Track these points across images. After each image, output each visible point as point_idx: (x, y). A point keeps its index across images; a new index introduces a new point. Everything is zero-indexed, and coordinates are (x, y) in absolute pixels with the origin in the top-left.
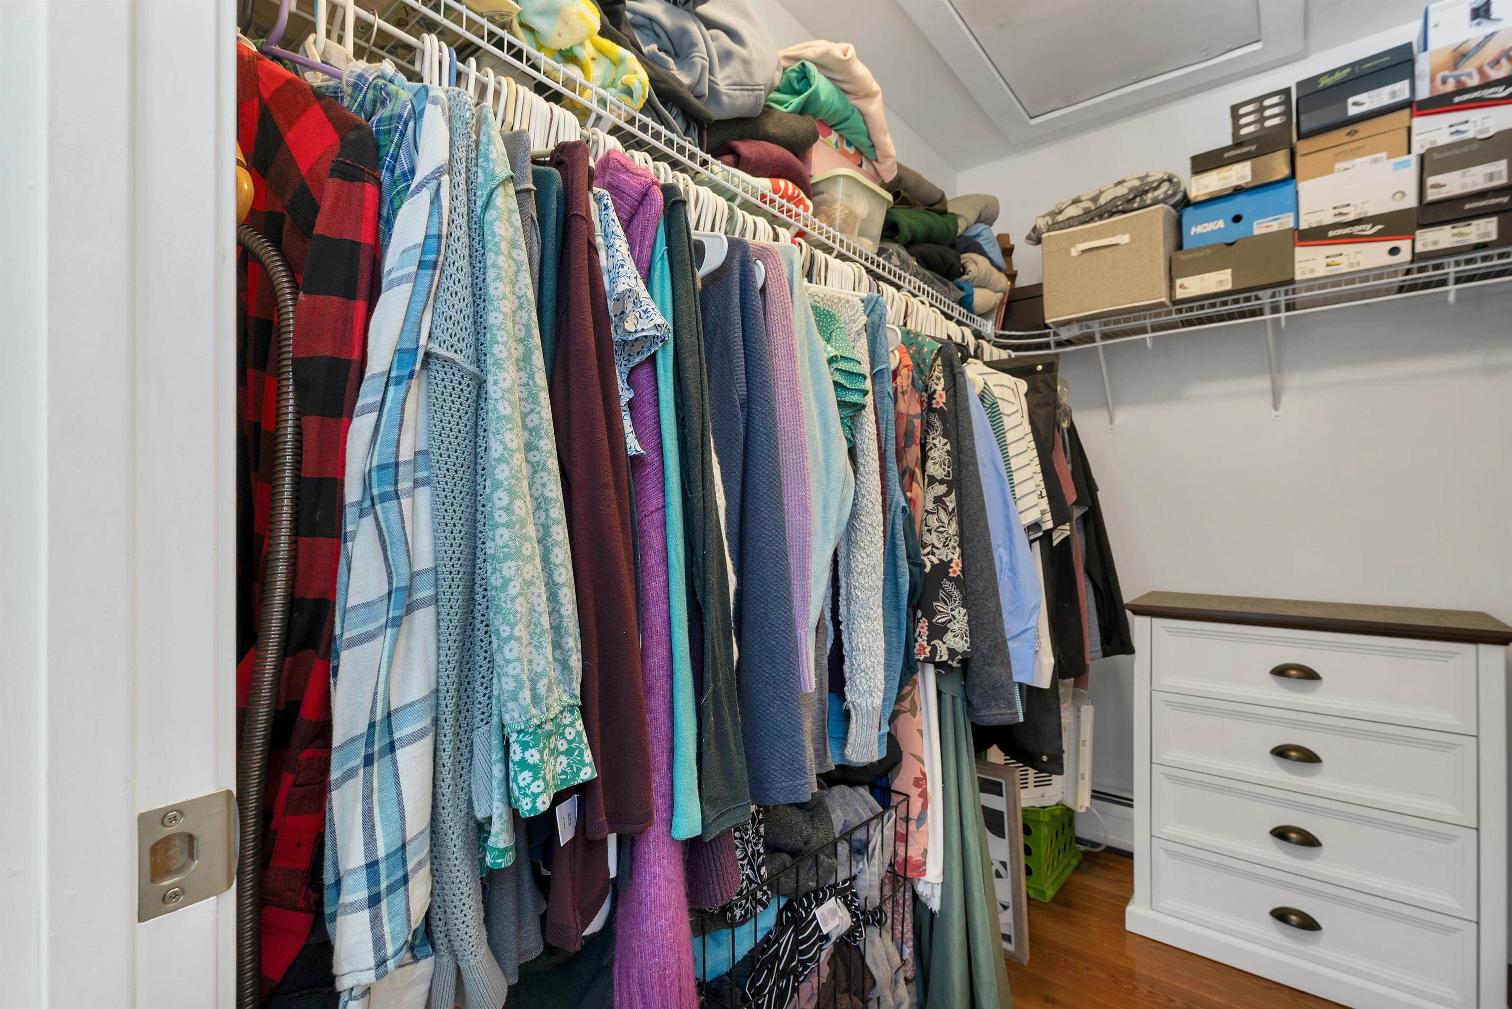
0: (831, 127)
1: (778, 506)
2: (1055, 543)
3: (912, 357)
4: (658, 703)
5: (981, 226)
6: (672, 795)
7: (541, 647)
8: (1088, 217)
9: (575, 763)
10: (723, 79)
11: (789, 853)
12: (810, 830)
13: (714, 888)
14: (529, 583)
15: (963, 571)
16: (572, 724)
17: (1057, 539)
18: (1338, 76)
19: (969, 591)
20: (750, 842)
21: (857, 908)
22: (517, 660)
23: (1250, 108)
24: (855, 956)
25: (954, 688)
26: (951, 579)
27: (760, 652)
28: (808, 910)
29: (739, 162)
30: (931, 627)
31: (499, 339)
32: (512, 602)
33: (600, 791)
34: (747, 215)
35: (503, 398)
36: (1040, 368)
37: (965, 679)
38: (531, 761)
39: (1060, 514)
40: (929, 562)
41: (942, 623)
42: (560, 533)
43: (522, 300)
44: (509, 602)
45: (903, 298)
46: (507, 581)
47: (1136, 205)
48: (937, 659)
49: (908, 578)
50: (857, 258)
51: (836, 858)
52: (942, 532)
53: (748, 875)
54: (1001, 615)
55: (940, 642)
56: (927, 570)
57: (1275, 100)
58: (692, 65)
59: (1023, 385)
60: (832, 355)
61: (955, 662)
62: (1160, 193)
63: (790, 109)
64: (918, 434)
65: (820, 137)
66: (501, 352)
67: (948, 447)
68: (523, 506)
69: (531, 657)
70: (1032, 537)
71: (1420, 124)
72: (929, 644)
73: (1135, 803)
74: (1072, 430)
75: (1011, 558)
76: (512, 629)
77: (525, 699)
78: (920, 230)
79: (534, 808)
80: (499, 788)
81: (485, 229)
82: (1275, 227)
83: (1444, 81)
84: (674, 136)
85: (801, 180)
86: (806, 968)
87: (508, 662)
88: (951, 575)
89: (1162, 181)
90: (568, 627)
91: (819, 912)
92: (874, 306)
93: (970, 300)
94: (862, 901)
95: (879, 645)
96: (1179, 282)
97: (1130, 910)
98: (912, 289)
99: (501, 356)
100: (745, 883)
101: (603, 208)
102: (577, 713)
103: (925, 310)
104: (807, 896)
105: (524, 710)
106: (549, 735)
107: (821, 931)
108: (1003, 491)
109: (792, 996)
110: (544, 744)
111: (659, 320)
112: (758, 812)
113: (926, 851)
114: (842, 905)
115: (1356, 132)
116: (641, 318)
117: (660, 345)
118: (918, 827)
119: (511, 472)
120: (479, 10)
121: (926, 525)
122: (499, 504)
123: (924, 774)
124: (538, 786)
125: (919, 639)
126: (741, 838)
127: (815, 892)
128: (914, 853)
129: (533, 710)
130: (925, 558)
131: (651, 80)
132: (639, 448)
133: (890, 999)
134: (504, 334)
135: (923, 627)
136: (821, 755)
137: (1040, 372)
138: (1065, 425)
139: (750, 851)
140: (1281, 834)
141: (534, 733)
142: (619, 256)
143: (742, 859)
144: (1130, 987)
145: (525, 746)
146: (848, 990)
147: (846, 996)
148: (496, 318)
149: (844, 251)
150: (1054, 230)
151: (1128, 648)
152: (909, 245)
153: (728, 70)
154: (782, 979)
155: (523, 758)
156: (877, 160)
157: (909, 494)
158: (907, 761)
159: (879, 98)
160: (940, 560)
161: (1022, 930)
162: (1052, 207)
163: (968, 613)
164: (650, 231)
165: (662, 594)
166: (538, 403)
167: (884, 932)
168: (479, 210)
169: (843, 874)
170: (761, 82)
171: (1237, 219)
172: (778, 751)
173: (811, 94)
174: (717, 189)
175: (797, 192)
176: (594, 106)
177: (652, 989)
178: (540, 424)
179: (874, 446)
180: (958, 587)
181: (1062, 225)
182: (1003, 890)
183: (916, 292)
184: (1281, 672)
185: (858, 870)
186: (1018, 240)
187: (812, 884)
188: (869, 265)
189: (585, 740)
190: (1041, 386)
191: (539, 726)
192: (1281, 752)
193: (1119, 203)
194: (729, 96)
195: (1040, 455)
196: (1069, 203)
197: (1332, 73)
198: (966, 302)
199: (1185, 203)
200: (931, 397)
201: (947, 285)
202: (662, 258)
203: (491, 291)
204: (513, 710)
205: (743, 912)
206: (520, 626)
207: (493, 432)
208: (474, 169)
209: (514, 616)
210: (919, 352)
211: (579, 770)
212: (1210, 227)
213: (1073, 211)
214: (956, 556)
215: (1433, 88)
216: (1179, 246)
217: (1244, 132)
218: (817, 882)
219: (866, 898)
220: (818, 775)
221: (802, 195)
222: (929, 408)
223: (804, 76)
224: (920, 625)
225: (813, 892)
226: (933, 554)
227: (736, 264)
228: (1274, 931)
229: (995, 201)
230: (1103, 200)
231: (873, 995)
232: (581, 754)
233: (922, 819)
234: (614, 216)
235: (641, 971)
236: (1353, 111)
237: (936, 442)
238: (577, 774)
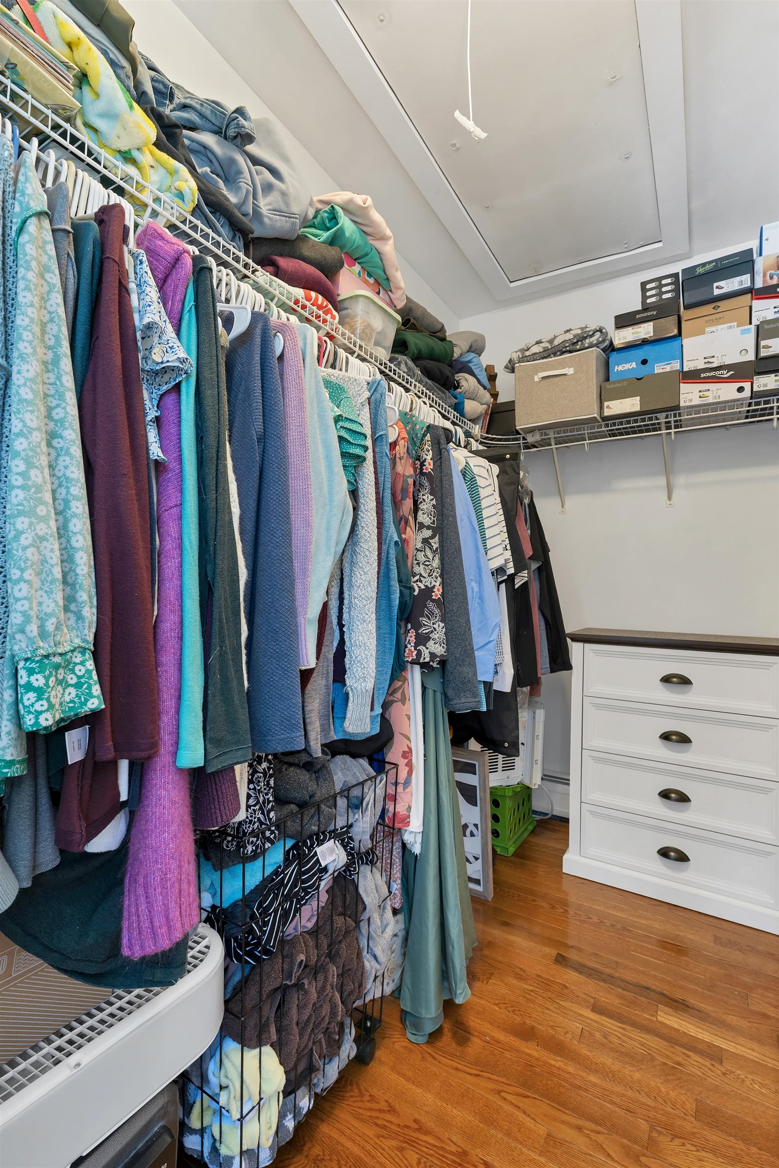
0: (355, 260)
1: (286, 519)
2: (516, 587)
3: (408, 433)
4: (167, 659)
5: (472, 355)
6: (178, 733)
7: (51, 592)
8: (548, 353)
9: (83, 694)
10: (264, 204)
11: (297, 805)
12: (315, 786)
13: (215, 812)
14: (42, 539)
15: (443, 595)
16: (82, 663)
17: (518, 583)
18: (708, 267)
19: (447, 610)
20: (262, 792)
21: (352, 849)
22: (25, 598)
23: (653, 285)
24: (351, 888)
25: (435, 683)
26: (433, 601)
27: (267, 632)
28: (311, 848)
29: (278, 272)
30: (418, 636)
31: (24, 337)
32: (23, 551)
33: (108, 722)
34: (282, 312)
35: (25, 384)
36: (508, 456)
37: (443, 678)
38: (36, 684)
39: (520, 562)
40: (417, 587)
41: (425, 633)
42: (80, 507)
43: (53, 315)
44: (20, 551)
45: (409, 396)
46: (19, 534)
47: (578, 347)
48: (421, 661)
49: (398, 595)
50: (373, 361)
51: (336, 809)
52: (427, 565)
53: (259, 819)
54: (470, 629)
55: (424, 648)
56: (416, 593)
57: (669, 281)
58: (238, 189)
59: (496, 469)
60: (337, 414)
61: (435, 664)
62: (594, 340)
63: (322, 240)
64: (411, 489)
65: (345, 265)
66: (26, 348)
67: (434, 502)
68: (40, 475)
69: (41, 600)
70: (499, 580)
71: (757, 304)
72: (415, 649)
73: (571, 782)
74: (532, 505)
75: (480, 589)
76: (22, 573)
77: (31, 631)
78: (425, 350)
79: (37, 723)
80: (9, 710)
81: (18, 249)
82: (668, 369)
83: (771, 278)
84: (220, 239)
85: (330, 296)
86: (307, 893)
87: (17, 600)
88: (434, 597)
89: (595, 331)
90: (82, 583)
91: (319, 850)
92: (376, 387)
93: (462, 407)
94: (357, 844)
95: (372, 643)
96: (606, 404)
97: (566, 857)
98: (416, 392)
99: (25, 351)
100: (256, 825)
101: (139, 263)
102: (88, 655)
103: (426, 408)
104: (311, 838)
105: (31, 640)
106: (57, 667)
107: (320, 865)
108: (476, 540)
109: (294, 916)
110: (51, 672)
111: (182, 354)
112: (269, 768)
113: (410, 807)
114: (339, 846)
115: (719, 307)
116: (167, 352)
117: (184, 376)
118: (404, 789)
119: (29, 445)
120: (45, 102)
121: (416, 560)
122: (15, 470)
123: (410, 749)
124: (42, 705)
125: (408, 645)
126: (254, 789)
127: (317, 834)
128: (401, 809)
129: (41, 642)
130: (415, 585)
131: (199, 189)
132: (161, 454)
133: (378, 921)
134: (30, 334)
135: (411, 637)
136: (325, 730)
137: (508, 459)
138: (527, 501)
139: (261, 799)
140: (665, 795)
141: (40, 661)
142: (148, 299)
143: (255, 806)
144: (563, 911)
145: (31, 672)
146: (343, 914)
147: (342, 918)
148: (23, 320)
149: (362, 354)
150: (523, 362)
151: (568, 666)
152: (416, 359)
153: (269, 199)
154: (286, 901)
155: (29, 682)
156: (391, 291)
157: (403, 536)
158: (398, 740)
159: (391, 242)
160: (426, 586)
161: (488, 874)
162: (523, 346)
163: (446, 626)
164: (181, 289)
165: (176, 573)
166: (64, 401)
167: (374, 869)
168: (14, 234)
169: (341, 822)
170: (296, 212)
171: (644, 362)
172: (279, 711)
173: (338, 229)
174: (257, 288)
175: (325, 303)
176: (150, 201)
177: (155, 890)
178: (65, 417)
179: (372, 490)
180: (439, 607)
181: (529, 358)
182: (473, 846)
183: (420, 394)
184: (666, 680)
185: (355, 819)
186: (499, 370)
187: (315, 828)
188: (382, 368)
189: (95, 677)
190: (509, 470)
191: (47, 656)
192: (666, 737)
193: (567, 345)
194: (269, 218)
195: (506, 520)
196: (534, 343)
197: (704, 265)
198: (458, 408)
199: (611, 349)
200: (422, 464)
201: (444, 393)
202: (189, 311)
203: (20, 298)
204: (20, 641)
205: (254, 848)
206: (30, 571)
207: (14, 412)
208: (10, 201)
209: (24, 562)
210: (413, 429)
211: (87, 701)
212: (627, 366)
213: (537, 349)
214: (437, 584)
215: (764, 281)
216: (607, 379)
217: (649, 301)
218: (319, 826)
219: (360, 841)
220: (322, 745)
221: (330, 306)
222: (420, 472)
223: (334, 218)
224: (409, 635)
225: (315, 835)
226: (421, 581)
227: (258, 331)
228: (659, 864)
229: (483, 338)
230: (556, 342)
231: (365, 916)
232: (89, 687)
233: (407, 783)
234: (148, 269)
235: (146, 877)
236: (717, 292)
237: (425, 497)
238: (85, 703)
